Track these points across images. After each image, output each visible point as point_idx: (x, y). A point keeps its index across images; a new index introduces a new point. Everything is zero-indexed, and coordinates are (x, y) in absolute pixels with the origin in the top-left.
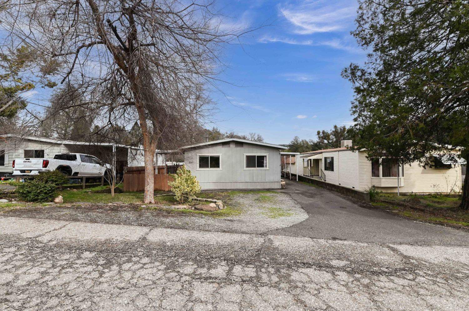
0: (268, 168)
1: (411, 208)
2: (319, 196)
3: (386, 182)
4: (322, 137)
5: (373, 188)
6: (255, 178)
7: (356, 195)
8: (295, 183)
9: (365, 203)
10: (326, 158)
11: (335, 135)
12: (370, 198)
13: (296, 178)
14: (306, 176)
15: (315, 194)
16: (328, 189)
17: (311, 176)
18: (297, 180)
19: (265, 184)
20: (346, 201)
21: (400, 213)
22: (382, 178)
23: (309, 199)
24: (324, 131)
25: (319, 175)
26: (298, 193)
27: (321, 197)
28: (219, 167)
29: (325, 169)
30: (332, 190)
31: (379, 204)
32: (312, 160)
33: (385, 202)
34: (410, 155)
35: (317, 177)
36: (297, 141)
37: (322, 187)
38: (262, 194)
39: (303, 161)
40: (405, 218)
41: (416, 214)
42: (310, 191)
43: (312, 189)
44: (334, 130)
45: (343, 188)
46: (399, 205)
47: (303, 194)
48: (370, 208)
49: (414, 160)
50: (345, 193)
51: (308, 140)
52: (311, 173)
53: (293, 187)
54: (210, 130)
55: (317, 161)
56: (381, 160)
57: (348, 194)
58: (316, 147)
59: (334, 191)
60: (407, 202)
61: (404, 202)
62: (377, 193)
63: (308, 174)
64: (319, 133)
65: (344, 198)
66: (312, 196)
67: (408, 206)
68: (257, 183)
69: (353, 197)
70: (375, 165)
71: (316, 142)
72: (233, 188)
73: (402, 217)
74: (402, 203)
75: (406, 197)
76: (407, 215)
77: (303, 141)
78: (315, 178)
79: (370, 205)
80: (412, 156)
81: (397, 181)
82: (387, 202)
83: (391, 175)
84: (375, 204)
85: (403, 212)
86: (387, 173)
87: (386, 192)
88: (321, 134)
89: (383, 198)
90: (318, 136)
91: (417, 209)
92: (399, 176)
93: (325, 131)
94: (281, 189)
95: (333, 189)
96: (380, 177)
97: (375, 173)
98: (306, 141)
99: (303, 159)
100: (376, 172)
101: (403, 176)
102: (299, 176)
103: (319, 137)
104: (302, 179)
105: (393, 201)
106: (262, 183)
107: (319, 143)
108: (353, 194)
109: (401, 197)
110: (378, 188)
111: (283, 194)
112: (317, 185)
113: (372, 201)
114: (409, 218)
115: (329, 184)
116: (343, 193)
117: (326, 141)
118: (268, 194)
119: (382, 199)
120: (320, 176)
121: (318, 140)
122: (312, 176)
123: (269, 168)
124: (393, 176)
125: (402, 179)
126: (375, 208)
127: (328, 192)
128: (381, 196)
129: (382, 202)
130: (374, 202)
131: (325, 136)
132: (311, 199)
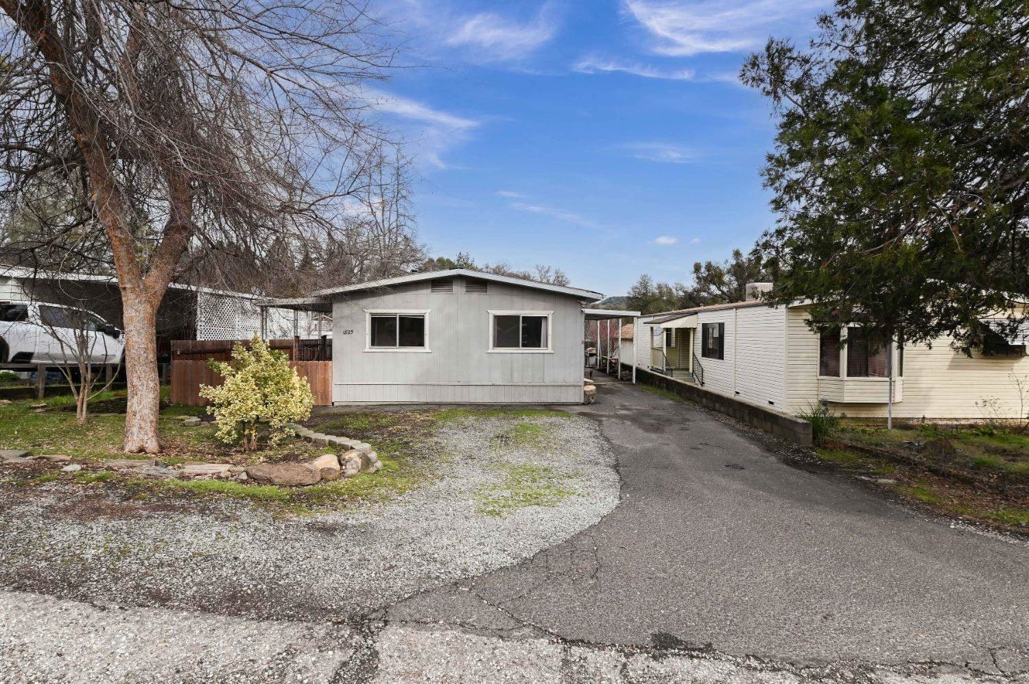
0: (550, 350)
1: (935, 472)
2: (677, 427)
3: (856, 390)
4: (705, 279)
5: (823, 408)
6: (516, 374)
7: (775, 428)
8: (626, 389)
9: (797, 451)
10: (705, 327)
11: (734, 275)
12: (814, 438)
13: (632, 375)
14: (657, 370)
15: (668, 420)
16: (705, 407)
17: (667, 370)
18: (634, 381)
19: (544, 390)
20: (747, 445)
21: (902, 489)
22: (846, 378)
23: (646, 435)
24: (710, 263)
25: (688, 369)
26: (623, 418)
27: (682, 429)
28: (421, 344)
29: (704, 355)
30: (714, 410)
31: (837, 457)
32: (674, 331)
33: (856, 448)
34: (929, 317)
35: (684, 374)
36: (646, 287)
37: (689, 399)
38: (527, 420)
39: (650, 333)
40: (918, 509)
41: (951, 496)
42: (657, 413)
43: (665, 404)
44: (734, 262)
45: (742, 405)
46: (894, 460)
47: (635, 419)
48: (812, 468)
49: (936, 331)
50: (747, 418)
51: (671, 285)
52: (667, 364)
53: (617, 401)
54: (452, 260)
55: (684, 334)
56: (844, 333)
57: (755, 421)
58: (691, 301)
59: (719, 412)
60: (919, 451)
61: (911, 449)
62: (833, 421)
63: (661, 366)
64: (697, 268)
65: (742, 434)
66: (657, 426)
67: (922, 464)
68: (524, 388)
69: (766, 432)
70: (829, 344)
71: (690, 290)
72: (458, 400)
73: (908, 503)
74: (903, 453)
75: (909, 433)
76: (925, 498)
77: (660, 287)
78: (677, 378)
79: (812, 458)
80: (934, 322)
81: (888, 387)
82: (862, 450)
83: (870, 371)
84: (826, 456)
85: (909, 484)
86: (860, 368)
87: (854, 416)
88: (703, 270)
89: (848, 435)
90: (695, 275)
91: (949, 475)
92: (889, 375)
93: (713, 264)
94: (583, 404)
95: (717, 405)
96: (841, 378)
97: (828, 367)
98: (666, 286)
99: (652, 328)
100: (832, 363)
101: (901, 375)
102: (638, 370)
103: (698, 278)
104: (645, 378)
105: (876, 445)
106: (536, 389)
107: (698, 291)
108: (769, 424)
109: (896, 432)
110: (836, 405)
111: (580, 420)
112: (679, 393)
113: (819, 446)
114: (932, 510)
115: (707, 395)
116: (741, 419)
117: (713, 288)
118: (543, 420)
119: (847, 439)
120: (691, 371)
121: (695, 285)
122: (670, 370)
123: (553, 349)
124: (874, 376)
125: (897, 383)
126: (829, 469)
127: (703, 416)
128: (843, 430)
129: (847, 447)
130: (825, 448)
131: (712, 276)
132: (654, 436)
